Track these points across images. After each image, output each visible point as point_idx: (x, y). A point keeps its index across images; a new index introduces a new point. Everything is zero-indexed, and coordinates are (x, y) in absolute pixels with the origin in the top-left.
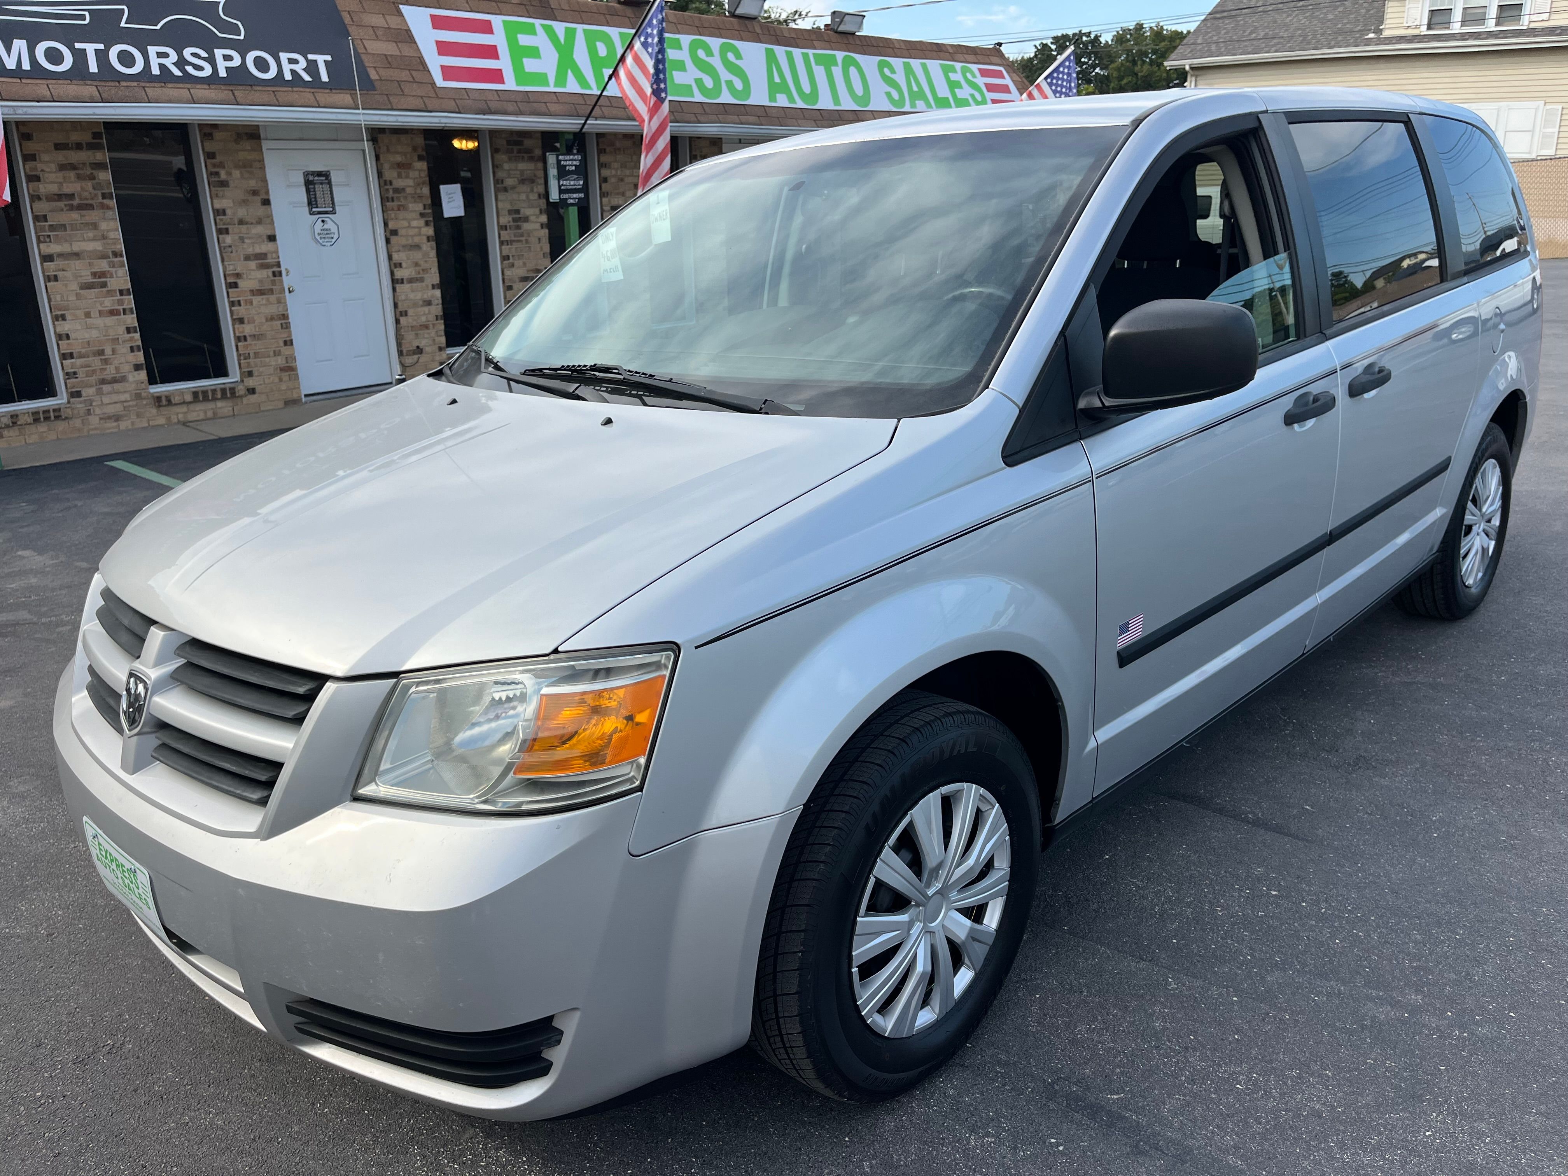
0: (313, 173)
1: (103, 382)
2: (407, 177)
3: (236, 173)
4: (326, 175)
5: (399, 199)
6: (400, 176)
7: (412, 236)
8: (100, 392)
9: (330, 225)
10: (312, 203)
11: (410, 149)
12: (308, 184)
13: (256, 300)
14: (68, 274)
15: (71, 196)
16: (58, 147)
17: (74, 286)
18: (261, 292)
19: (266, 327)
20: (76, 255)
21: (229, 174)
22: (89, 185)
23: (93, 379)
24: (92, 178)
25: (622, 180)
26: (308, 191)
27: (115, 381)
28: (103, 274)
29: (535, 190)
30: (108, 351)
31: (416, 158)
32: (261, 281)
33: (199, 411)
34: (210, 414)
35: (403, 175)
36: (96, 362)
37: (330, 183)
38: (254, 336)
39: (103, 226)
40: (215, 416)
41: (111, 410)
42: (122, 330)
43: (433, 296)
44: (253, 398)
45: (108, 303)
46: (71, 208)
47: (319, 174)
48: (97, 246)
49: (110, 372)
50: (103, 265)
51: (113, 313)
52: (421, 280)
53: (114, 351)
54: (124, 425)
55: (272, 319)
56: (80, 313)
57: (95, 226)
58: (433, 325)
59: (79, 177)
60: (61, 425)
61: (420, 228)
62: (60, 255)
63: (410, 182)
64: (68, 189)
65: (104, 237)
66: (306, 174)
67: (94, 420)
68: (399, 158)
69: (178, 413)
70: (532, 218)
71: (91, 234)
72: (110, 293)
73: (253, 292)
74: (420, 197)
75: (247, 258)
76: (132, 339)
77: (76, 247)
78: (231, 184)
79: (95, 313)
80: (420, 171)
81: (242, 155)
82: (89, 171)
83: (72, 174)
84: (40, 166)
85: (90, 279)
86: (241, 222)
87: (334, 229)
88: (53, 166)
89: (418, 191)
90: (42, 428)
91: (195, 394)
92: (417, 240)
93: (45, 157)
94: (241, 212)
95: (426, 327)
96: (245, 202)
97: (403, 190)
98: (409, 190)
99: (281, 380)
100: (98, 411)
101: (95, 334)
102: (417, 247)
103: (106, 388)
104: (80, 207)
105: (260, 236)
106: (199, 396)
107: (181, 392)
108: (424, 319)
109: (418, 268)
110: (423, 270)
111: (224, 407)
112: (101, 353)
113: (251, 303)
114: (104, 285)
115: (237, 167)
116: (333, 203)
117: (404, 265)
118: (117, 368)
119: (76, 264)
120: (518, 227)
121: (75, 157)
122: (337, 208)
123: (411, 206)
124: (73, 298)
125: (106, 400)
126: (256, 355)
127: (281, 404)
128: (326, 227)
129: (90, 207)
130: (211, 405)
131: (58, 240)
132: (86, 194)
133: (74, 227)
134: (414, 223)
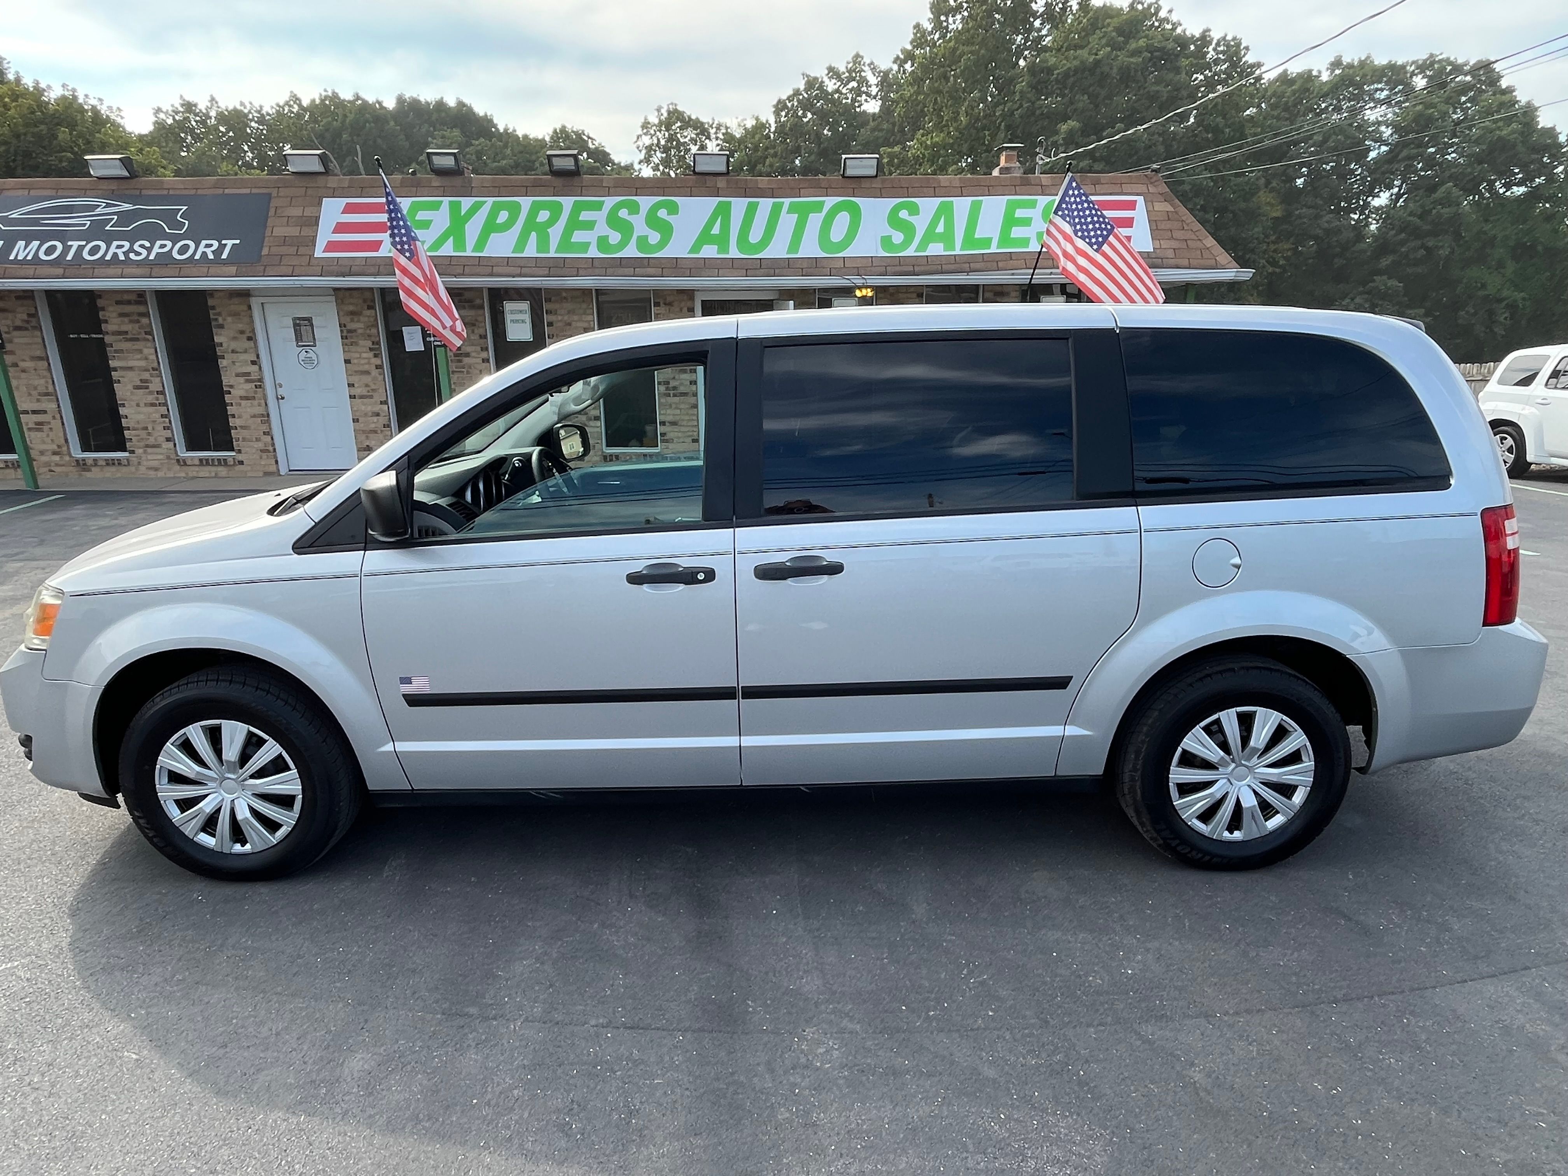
0: (299, 319)
1: (147, 446)
2: (358, 321)
3: (229, 319)
4: (309, 320)
5: (352, 337)
6: (352, 321)
7: (363, 364)
8: (145, 452)
9: (311, 354)
10: (299, 337)
11: (361, 301)
12: (295, 325)
13: (243, 403)
14: (125, 380)
15: (126, 332)
16: (118, 303)
17: (130, 387)
18: (247, 398)
19: (251, 420)
20: (131, 369)
21: (224, 320)
22: (137, 325)
23: (142, 444)
24: (138, 322)
25: (570, 324)
26: (295, 331)
27: (154, 446)
28: (146, 381)
29: (476, 331)
30: (150, 428)
31: (366, 307)
32: (247, 391)
33: (205, 471)
34: (213, 474)
35: (356, 319)
36: (143, 434)
37: (312, 325)
38: (241, 427)
39: (146, 351)
40: (216, 476)
41: (155, 464)
42: (158, 416)
43: (381, 409)
44: (240, 468)
45: (150, 399)
46: (127, 340)
47: (304, 319)
48: (143, 363)
49: (151, 441)
50: (146, 375)
51: (153, 405)
52: (371, 397)
53: (153, 429)
54: (160, 474)
55: (254, 416)
56: (134, 404)
57: (141, 351)
58: (382, 431)
59: (131, 321)
60: (124, 469)
61: (369, 359)
62: (121, 368)
63: (361, 325)
64: (124, 328)
65: (146, 359)
66: (294, 319)
67: (142, 469)
68: (351, 308)
69: (193, 472)
70: (473, 354)
71: (139, 356)
72: (151, 393)
73: (242, 398)
74: (369, 336)
75: (237, 375)
76: (164, 422)
77: (131, 364)
78: (226, 326)
79: (142, 405)
80: (369, 317)
81: (233, 307)
82: (137, 318)
83: (126, 320)
84: (107, 314)
85: (139, 383)
86: (233, 351)
87: (314, 357)
88: (114, 315)
89: (368, 331)
90: (113, 469)
91: (201, 460)
92: (366, 367)
93: (111, 309)
94: (234, 345)
95: (375, 432)
96: (235, 338)
97: (355, 331)
98: (360, 331)
99: (261, 458)
100: (145, 463)
101: (142, 417)
102: (367, 373)
103: (149, 450)
104: (132, 340)
105: (246, 361)
106: (204, 462)
107: (192, 458)
108: (373, 426)
109: (368, 389)
110: (373, 390)
111: (222, 471)
112: (146, 428)
113: (240, 405)
114: (147, 388)
115: (230, 315)
116: (314, 339)
117: (356, 385)
118: (156, 439)
119: (130, 374)
120: (460, 361)
121: (128, 309)
122: (317, 343)
123: (361, 342)
124: (129, 394)
125: (149, 457)
126: (244, 439)
127: (261, 474)
128: (308, 355)
129: (137, 340)
130: (213, 469)
131: (119, 359)
132: (134, 332)
133: (128, 351)
134: (364, 355)
